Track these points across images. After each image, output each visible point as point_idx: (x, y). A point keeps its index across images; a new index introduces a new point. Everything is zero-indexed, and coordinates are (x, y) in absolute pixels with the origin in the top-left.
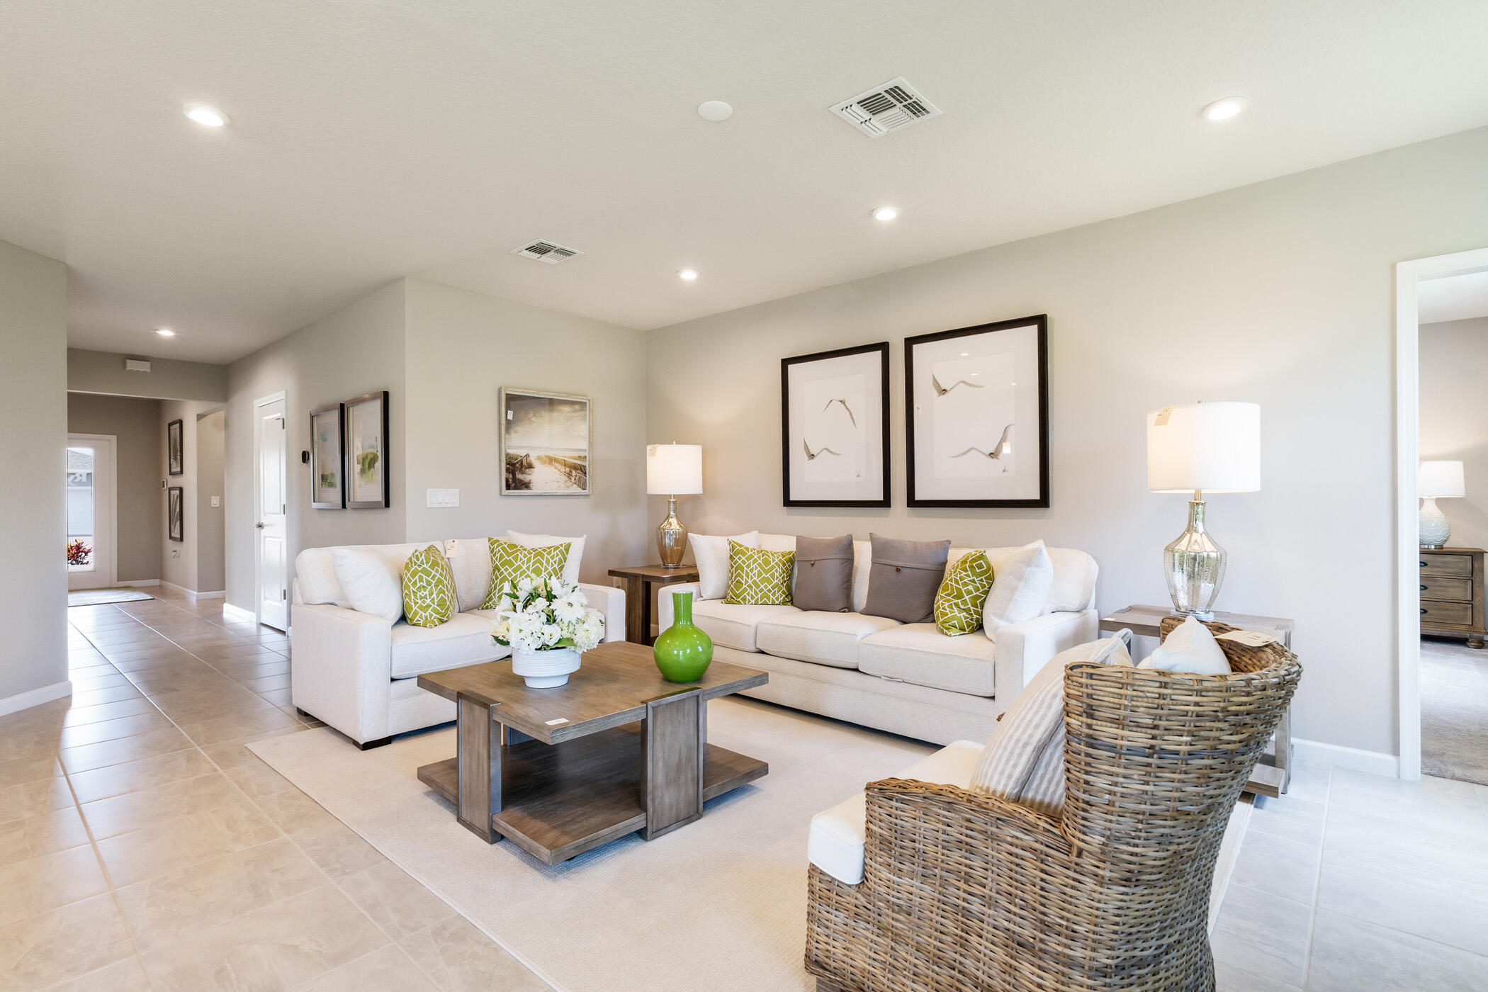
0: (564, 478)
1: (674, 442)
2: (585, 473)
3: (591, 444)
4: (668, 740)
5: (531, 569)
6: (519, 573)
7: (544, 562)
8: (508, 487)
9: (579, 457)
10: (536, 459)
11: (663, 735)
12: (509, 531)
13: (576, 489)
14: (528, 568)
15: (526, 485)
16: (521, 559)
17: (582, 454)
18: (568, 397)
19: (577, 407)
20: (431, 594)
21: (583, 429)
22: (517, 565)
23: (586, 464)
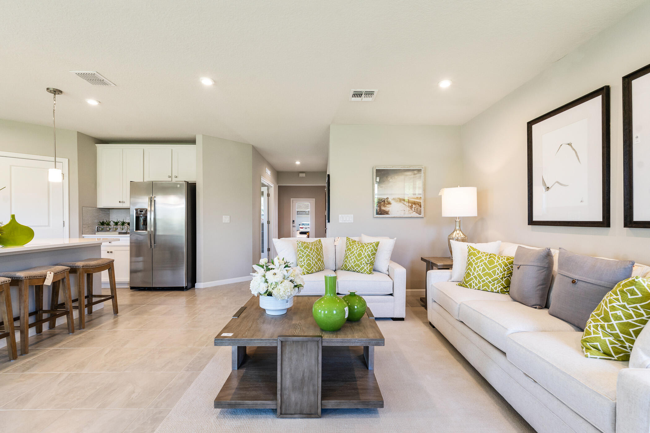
0: (408, 209)
1: (459, 186)
2: (421, 206)
3: (424, 190)
7: (364, 250)
8: (377, 214)
9: (417, 198)
10: (392, 200)
11: (290, 359)
12: (362, 235)
13: (415, 215)
15: (387, 213)
17: (419, 196)
18: (410, 167)
19: (416, 172)
20: (304, 260)
21: (419, 183)
23: (422, 201)
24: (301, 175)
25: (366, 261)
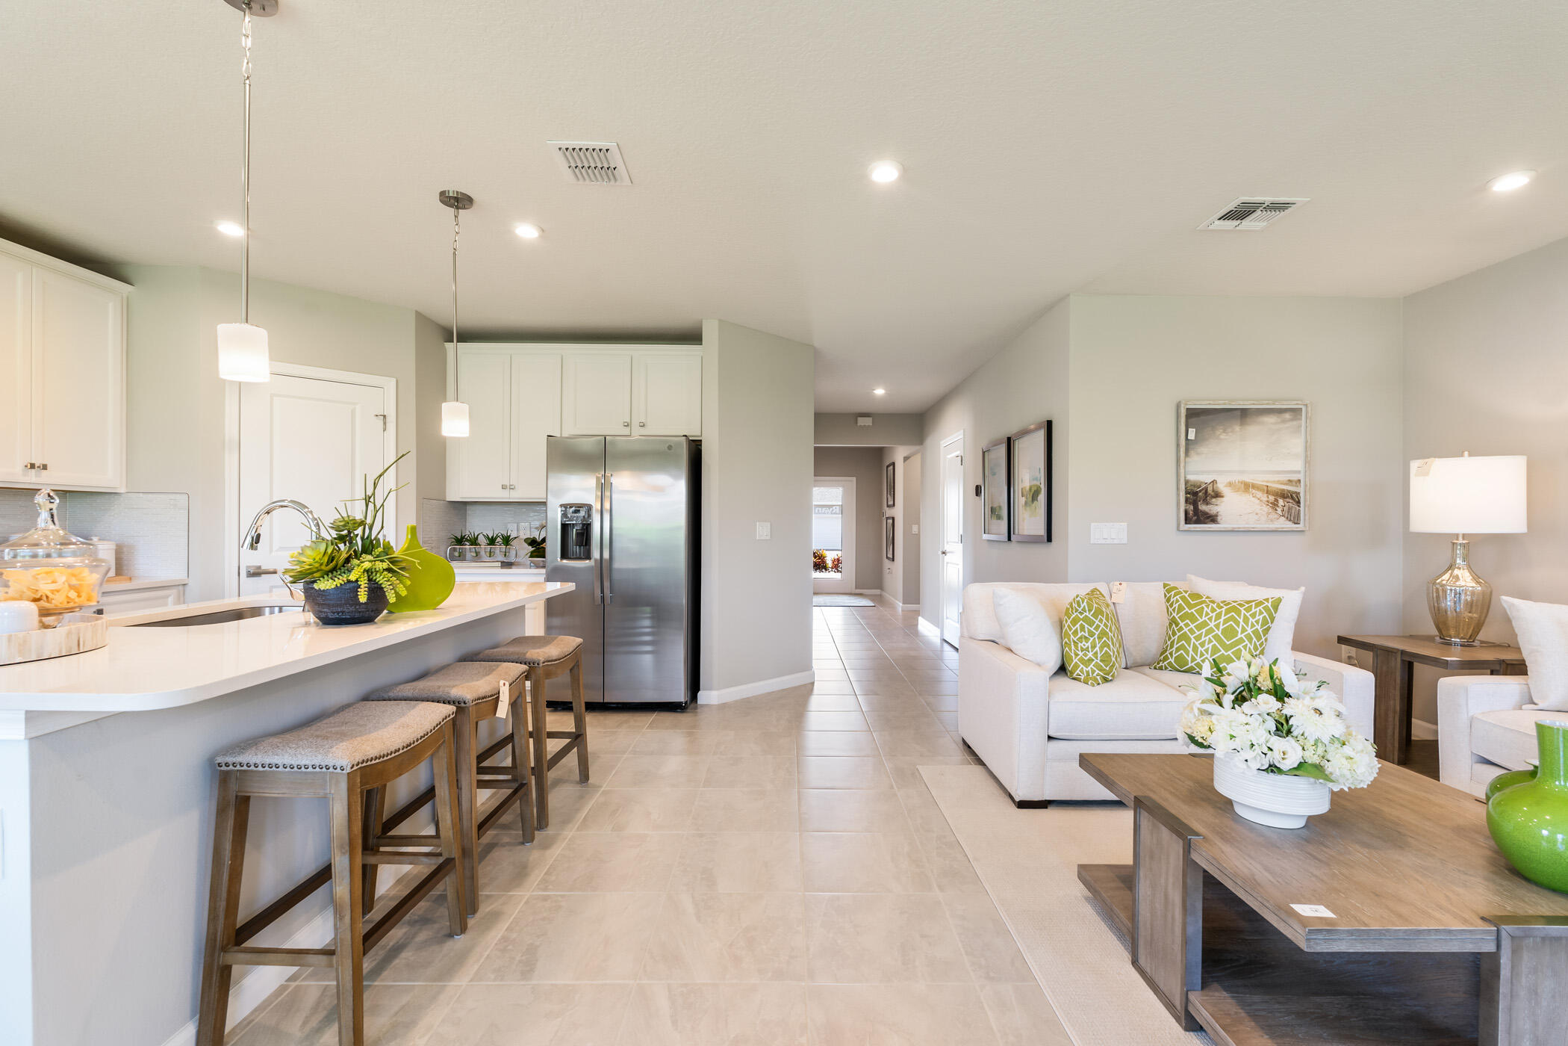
0: (1267, 509)
1: (1466, 453)
2: (1299, 502)
3: (1307, 462)
4: (1544, 1004)
5: (1221, 627)
6: (1204, 630)
7: (1241, 621)
8: (1188, 521)
9: (1289, 480)
10: (1226, 486)
11: (1534, 992)
12: (1189, 575)
13: (1284, 524)
14: (1217, 626)
15: (1212, 519)
16: (1207, 614)
17: (1295, 477)
18: (1274, 404)
19: (1287, 416)
20: (1094, 647)
21: (1296, 444)
22: (1201, 620)
23: (1301, 490)
24: (862, 421)
25: (1252, 648)
